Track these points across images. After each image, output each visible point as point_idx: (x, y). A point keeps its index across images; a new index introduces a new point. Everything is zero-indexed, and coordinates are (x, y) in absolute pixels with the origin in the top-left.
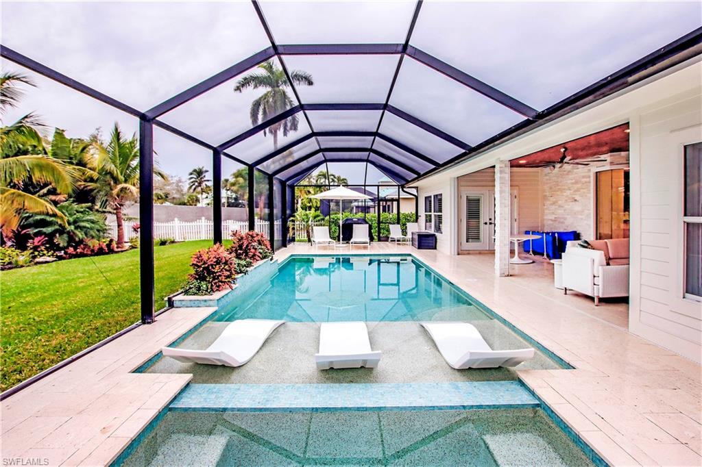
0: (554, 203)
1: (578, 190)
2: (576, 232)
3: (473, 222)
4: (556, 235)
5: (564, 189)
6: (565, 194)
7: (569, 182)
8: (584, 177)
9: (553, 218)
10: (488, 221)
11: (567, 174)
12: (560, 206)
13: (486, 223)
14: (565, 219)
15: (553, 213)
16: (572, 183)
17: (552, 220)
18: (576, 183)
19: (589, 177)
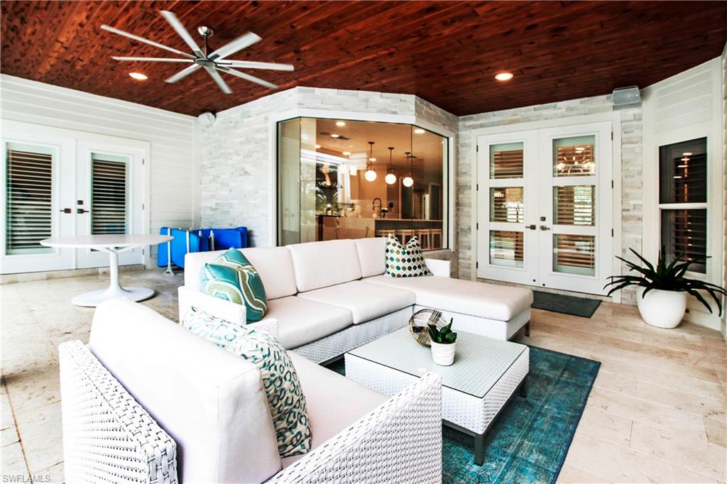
0: (215, 178)
1: (249, 155)
2: (245, 228)
3: (28, 208)
4: (212, 234)
5: (229, 154)
6: (229, 162)
7: (238, 140)
8: (258, 131)
9: (214, 206)
10: (74, 207)
11: (235, 127)
12: (222, 184)
13: (67, 211)
14: (231, 206)
15: (213, 197)
16: (242, 143)
17: (212, 209)
18: (248, 141)
19: (266, 130)
